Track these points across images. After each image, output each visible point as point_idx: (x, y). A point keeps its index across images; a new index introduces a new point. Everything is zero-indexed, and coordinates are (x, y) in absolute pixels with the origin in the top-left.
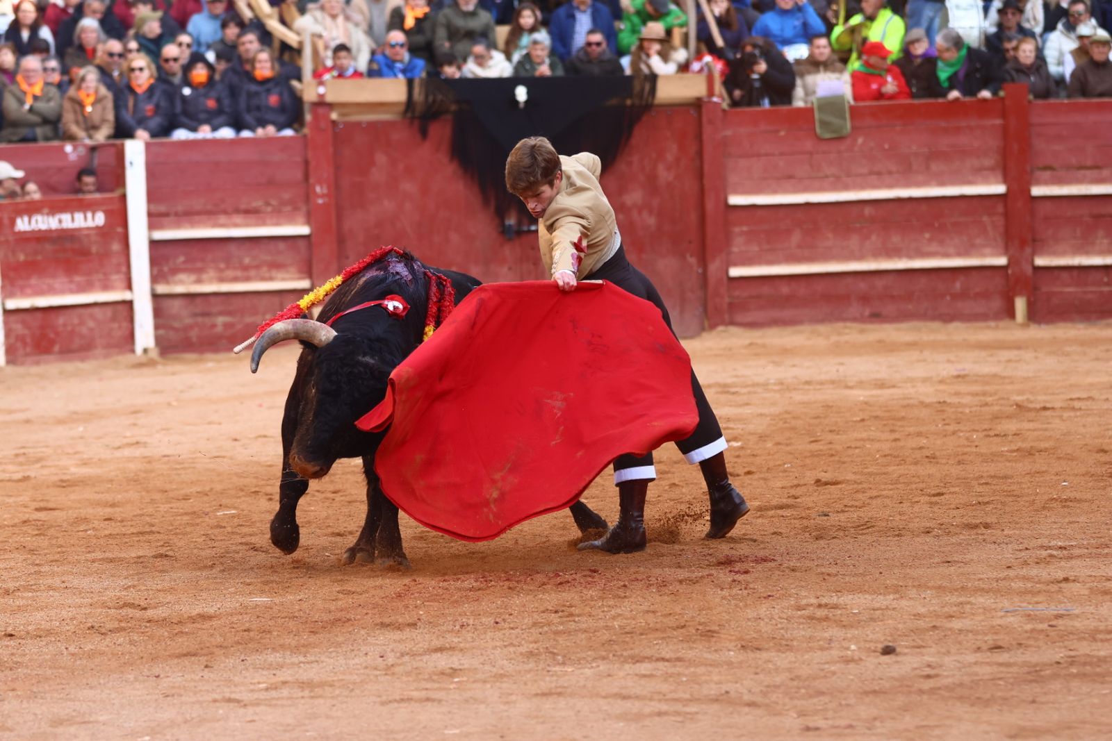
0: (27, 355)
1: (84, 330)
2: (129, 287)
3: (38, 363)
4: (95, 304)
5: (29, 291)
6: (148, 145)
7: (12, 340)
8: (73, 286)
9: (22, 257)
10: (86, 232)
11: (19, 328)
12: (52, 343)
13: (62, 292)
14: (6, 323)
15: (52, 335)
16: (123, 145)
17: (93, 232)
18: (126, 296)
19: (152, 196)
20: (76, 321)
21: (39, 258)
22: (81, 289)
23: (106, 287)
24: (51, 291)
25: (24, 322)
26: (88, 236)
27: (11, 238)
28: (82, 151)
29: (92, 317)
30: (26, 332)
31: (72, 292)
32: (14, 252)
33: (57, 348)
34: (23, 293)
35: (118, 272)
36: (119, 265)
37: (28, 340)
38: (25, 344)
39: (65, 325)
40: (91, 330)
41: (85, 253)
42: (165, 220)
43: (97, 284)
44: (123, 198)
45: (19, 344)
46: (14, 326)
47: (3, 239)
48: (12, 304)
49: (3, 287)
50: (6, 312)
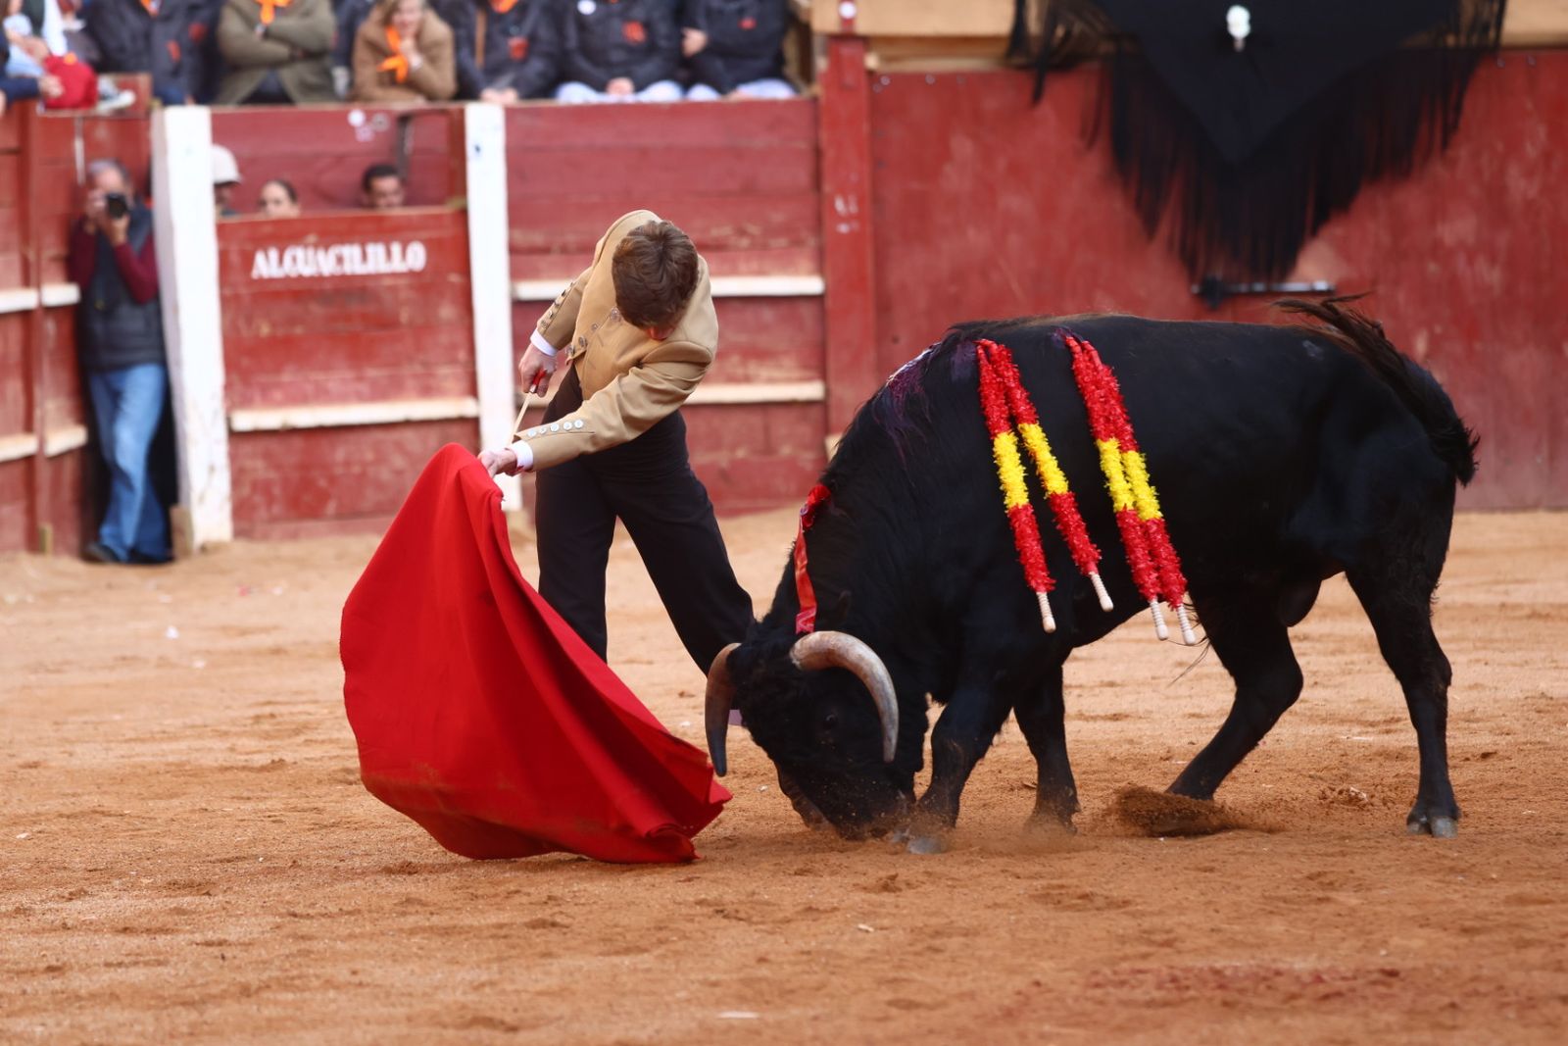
0: (273, 520)
1: (385, 475)
2: (473, 390)
3: (294, 536)
4: (407, 424)
5: (278, 395)
6: (510, 113)
7: (245, 492)
8: (364, 388)
9: (265, 330)
10: (388, 282)
11: (259, 468)
12: (323, 497)
13: (343, 398)
14: (233, 457)
15: (322, 483)
16: (462, 113)
17: (402, 282)
18: (466, 408)
19: (518, 213)
20: (369, 456)
21: (299, 330)
22: (379, 394)
23: (427, 391)
24: (322, 396)
25: (267, 456)
26: (393, 289)
27: (243, 291)
28: (382, 123)
29: (400, 447)
30: (273, 475)
31: (361, 398)
32: (249, 322)
33: (331, 507)
34: (268, 402)
35: (453, 361)
36: (453, 347)
37: (277, 491)
38: (270, 500)
39: (347, 464)
40: (399, 473)
41: (387, 323)
42: (542, 261)
43: (410, 383)
44: (463, 215)
45: (258, 499)
46: (249, 464)
47: (228, 292)
48: (245, 421)
49: (228, 387)
50: (234, 436)
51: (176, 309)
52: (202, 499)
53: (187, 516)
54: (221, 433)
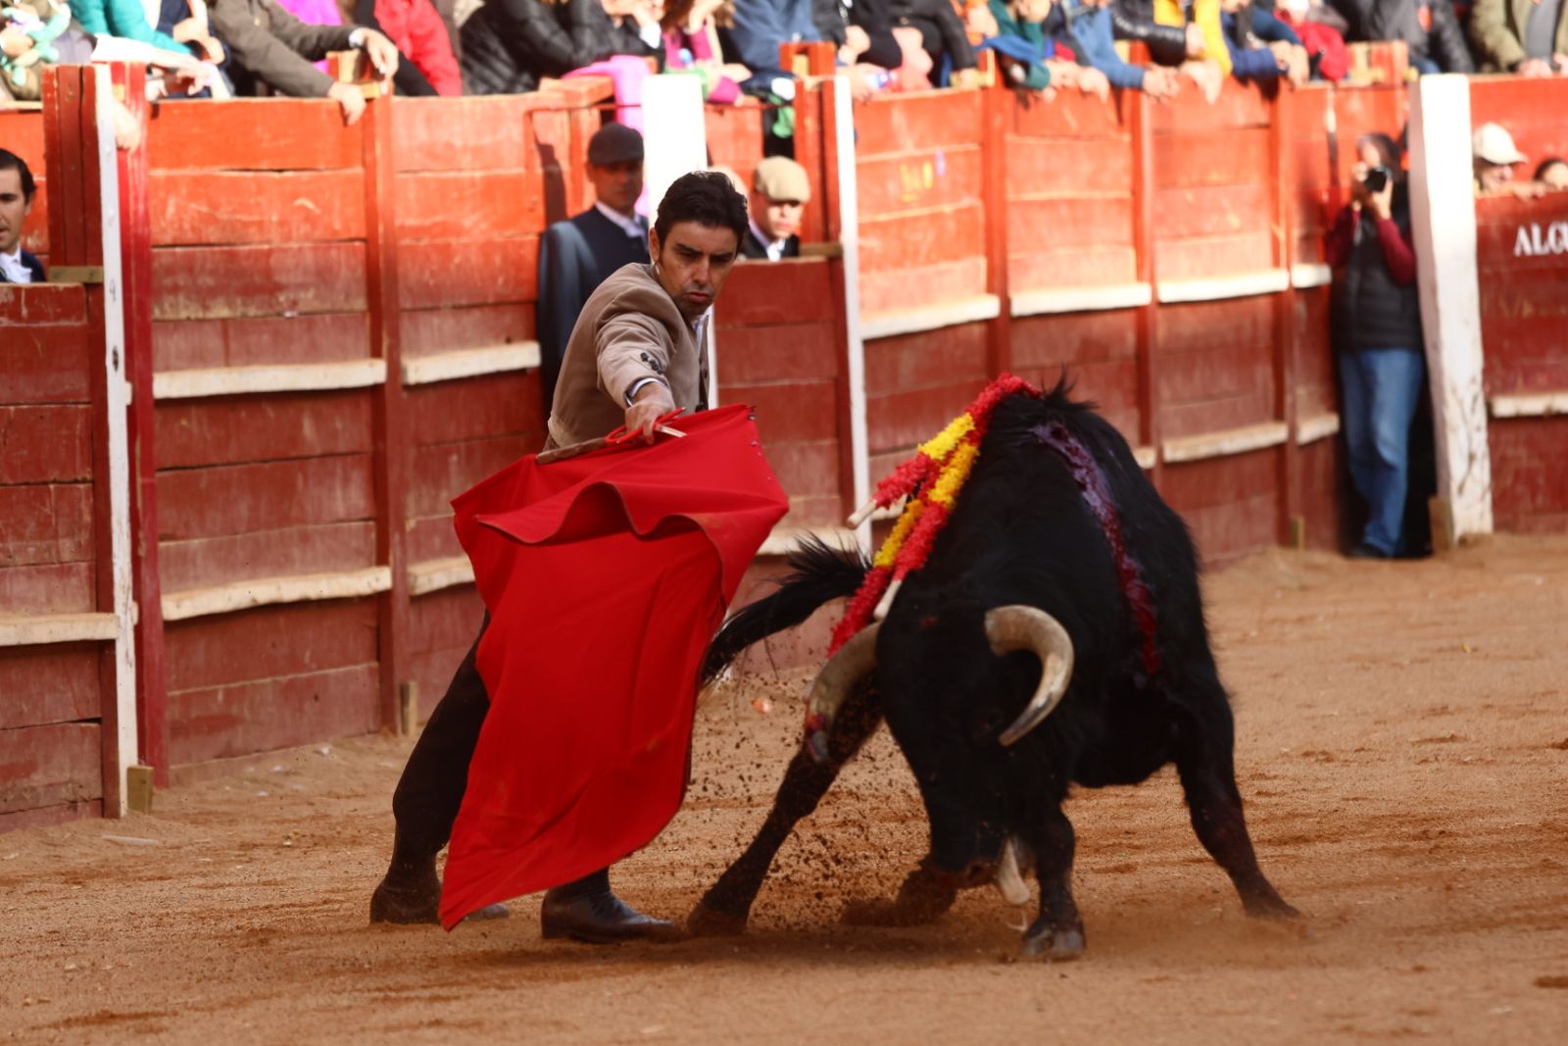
0: (1537, 511)
3: (1560, 528)
5: (1542, 379)
7: (1509, 481)
9: (1528, 310)
11: (1521, 456)
14: (1493, 445)
21: (1564, 310)
25: (1530, 444)
27: (1504, 270)
30: (1536, 463)
32: (1510, 302)
34: (1532, 388)
37: (1541, 481)
38: (1534, 492)
45: (1520, 489)
46: (1510, 452)
47: (1487, 271)
48: (1505, 407)
49: (1488, 371)
50: (1494, 422)
51: (1434, 290)
52: (1461, 489)
53: (1447, 509)
54: (1480, 418)
